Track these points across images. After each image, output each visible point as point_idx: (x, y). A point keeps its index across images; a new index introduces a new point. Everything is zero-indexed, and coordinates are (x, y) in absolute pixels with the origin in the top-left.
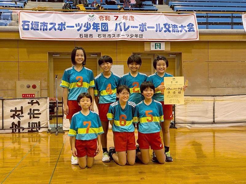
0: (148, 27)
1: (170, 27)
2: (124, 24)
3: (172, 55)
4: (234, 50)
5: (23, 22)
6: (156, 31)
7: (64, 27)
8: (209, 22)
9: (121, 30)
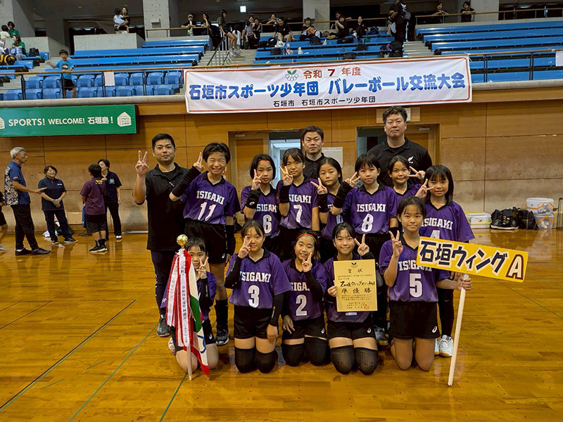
0: (384, 84)
1: (421, 82)
2: (344, 81)
3: (424, 127)
4: (533, 116)
5: (191, 87)
6: (398, 90)
7: (251, 92)
8: (488, 67)
9: (339, 92)
